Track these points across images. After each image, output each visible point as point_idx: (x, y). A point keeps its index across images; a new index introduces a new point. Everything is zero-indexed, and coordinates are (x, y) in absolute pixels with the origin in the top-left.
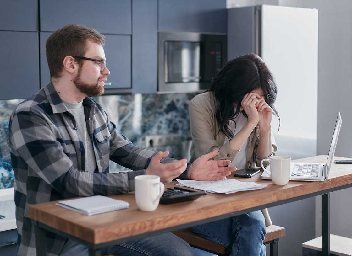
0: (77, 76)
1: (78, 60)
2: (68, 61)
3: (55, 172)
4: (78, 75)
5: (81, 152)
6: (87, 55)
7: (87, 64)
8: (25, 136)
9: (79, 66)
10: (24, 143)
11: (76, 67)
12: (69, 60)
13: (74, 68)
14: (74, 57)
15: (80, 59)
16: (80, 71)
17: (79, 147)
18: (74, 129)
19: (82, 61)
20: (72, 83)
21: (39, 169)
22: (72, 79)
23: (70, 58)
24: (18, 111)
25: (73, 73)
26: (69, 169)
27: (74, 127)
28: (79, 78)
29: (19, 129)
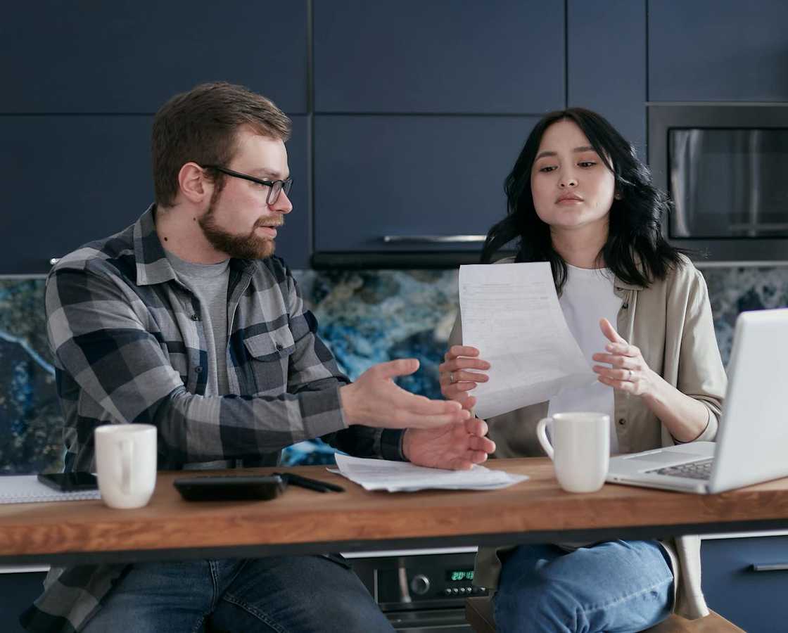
0: (207, 210)
1: (213, 175)
2: (190, 175)
3: (140, 398)
4: (211, 210)
5: (199, 376)
6: (236, 166)
7: (233, 185)
8: (72, 321)
9: (215, 187)
10: (70, 335)
11: (208, 189)
12: (192, 170)
13: (202, 192)
14: (203, 167)
15: (218, 172)
16: (215, 199)
17: (197, 362)
18: (193, 318)
19: (222, 178)
20: (196, 224)
21: (104, 392)
22: (195, 217)
23: (194, 167)
24: (60, 268)
25: (199, 203)
26: (173, 392)
27: (193, 313)
28: (212, 217)
29: (60, 305)
